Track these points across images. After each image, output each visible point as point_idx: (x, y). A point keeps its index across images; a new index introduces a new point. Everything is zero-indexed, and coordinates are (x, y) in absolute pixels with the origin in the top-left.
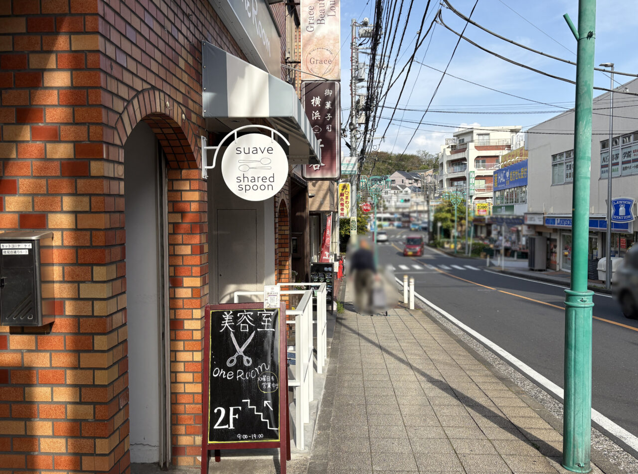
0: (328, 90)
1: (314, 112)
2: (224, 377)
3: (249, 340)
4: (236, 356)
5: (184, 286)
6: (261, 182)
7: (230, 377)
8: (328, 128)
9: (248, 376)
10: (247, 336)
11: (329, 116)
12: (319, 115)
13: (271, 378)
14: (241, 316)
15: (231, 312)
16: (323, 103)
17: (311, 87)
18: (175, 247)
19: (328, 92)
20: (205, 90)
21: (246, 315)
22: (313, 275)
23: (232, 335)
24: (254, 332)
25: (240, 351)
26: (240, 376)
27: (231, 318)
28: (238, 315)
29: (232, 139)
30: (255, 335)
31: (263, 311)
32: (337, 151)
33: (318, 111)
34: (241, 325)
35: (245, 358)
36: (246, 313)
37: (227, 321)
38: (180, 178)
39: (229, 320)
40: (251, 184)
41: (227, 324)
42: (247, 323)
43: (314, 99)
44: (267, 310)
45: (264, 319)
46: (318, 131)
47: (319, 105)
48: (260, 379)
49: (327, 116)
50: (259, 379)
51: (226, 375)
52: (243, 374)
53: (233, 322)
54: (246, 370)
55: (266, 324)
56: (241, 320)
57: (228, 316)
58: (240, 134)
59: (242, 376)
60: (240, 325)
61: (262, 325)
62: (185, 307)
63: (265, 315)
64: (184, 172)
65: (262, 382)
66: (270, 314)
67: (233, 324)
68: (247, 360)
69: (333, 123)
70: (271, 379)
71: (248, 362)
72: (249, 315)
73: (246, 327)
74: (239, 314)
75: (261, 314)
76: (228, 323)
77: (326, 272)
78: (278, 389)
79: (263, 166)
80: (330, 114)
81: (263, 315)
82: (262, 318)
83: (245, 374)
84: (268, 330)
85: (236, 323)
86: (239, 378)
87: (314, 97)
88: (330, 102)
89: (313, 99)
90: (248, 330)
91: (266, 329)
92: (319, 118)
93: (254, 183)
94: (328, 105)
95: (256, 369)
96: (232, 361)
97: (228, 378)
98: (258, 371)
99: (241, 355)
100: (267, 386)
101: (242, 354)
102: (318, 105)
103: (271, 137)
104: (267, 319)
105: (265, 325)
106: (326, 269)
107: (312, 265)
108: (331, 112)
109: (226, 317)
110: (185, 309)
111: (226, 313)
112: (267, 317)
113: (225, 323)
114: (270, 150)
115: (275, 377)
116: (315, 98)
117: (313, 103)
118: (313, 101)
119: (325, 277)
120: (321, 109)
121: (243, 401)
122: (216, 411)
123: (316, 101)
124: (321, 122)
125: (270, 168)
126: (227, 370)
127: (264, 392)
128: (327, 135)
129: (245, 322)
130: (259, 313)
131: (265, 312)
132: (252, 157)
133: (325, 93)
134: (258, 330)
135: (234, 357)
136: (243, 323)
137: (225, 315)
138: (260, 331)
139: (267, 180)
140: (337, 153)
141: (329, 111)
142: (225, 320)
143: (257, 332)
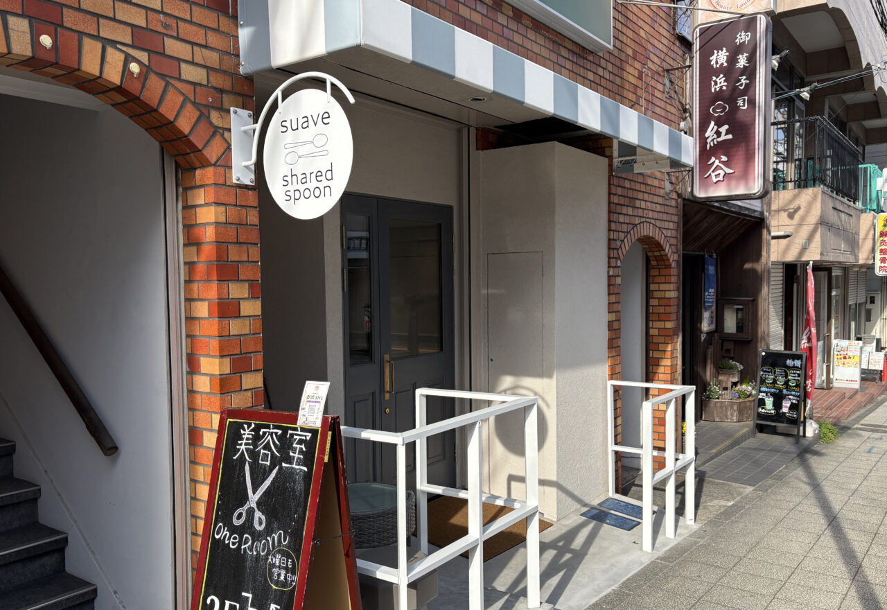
0: (743, 34)
1: (714, 78)
2: (227, 542)
3: (268, 483)
4: (246, 507)
5: (202, 372)
6: (315, 184)
7: (234, 544)
8: (740, 103)
9: (256, 550)
10: (266, 473)
11: (743, 81)
12: (725, 81)
13: (287, 561)
14: (265, 433)
15: (253, 426)
16: (732, 60)
17: (710, 34)
18: (192, 303)
19: (743, 37)
20: (241, 25)
21: (271, 434)
22: (765, 371)
23: (247, 468)
24: (277, 468)
25: (254, 498)
26: (246, 546)
27: (250, 437)
28: (261, 433)
29: (274, 107)
30: (277, 475)
31: (296, 429)
32: (757, 143)
33: (722, 76)
34: (262, 451)
35: (258, 514)
36: (271, 431)
37: (244, 441)
38: (194, 185)
39: (247, 439)
40: (302, 188)
41: (243, 447)
42: (270, 450)
43: (716, 55)
44: (303, 430)
45: (294, 445)
46: (721, 112)
47: (725, 64)
48: (272, 560)
49: (740, 80)
50: (270, 560)
51: (229, 539)
52: (250, 543)
53: (252, 444)
54: (257, 536)
55: (296, 455)
56: (263, 443)
57: (247, 432)
58: (286, 95)
59: (248, 547)
60: (259, 452)
61: (290, 457)
62: (203, 409)
63: (298, 437)
64: (198, 172)
65: (273, 565)
66: (306, 436)
67: (251, 447)
68: (260, 518)
69: (750, 93)
70: (287, 564)
71: (261, 523)
72: (276, 433)
73: (267, 455)
74: (262, 430)
75: (292, 435)
76: (246, 444)
77: (789, 368)
78: (295, 586)
79: (318, 150)
80: (744, 77)
81: (295, 437)
82: (293, 444)
83: (253, 544)
84: (298, 467)
85: (255, 446)
86: (245, 549)
87: (716, 52)
88: (745, 55)
89: (713, 54)
90: (268, 463)
91: (294, 466)
92: (724, 88)
93: (306, 186)
94: (742, 61)
95: (269, 538)
96: (240, 516)
97: (231, 546)
98: (271, 543)
99: (253, 508)
100: (279, 575)
101: (254, 506)
102: (722, 64)
103: (326, 91)
104: (298, 446)
105: (294, 457)
106: (789, 362)
107: (764, 354)
108: (747, 73)
109: (244, 434)
110: (204, 411)
111: (246, 426)
112: (300, 442)
113: (241, 445)
114: (326, 116)
115: (293, 562)
116: (718, 52)
117: (713, 62)
118: (713, 58)
119: (786, 376)
120: (729, 70)
121: (244, 594)
122: (208, 601)
123: (720, 58)
124: (726, 94)
125: (325, 153)
126: (233, 530)
127: (274, 587)
128: (740, 116)
129: (267, 447)
130: (290, 432)
131: (299, 433)
132: (304, 135)
133: (737, 40)
134: (284, 465)
135: (243, 510)
136: (265, 448)
137: (244, 430)
138: (286, 467)
139: (323, 178)
140: (757, 146)
141: (744, 71)
142: (242, 439)
143: (281, 468)
